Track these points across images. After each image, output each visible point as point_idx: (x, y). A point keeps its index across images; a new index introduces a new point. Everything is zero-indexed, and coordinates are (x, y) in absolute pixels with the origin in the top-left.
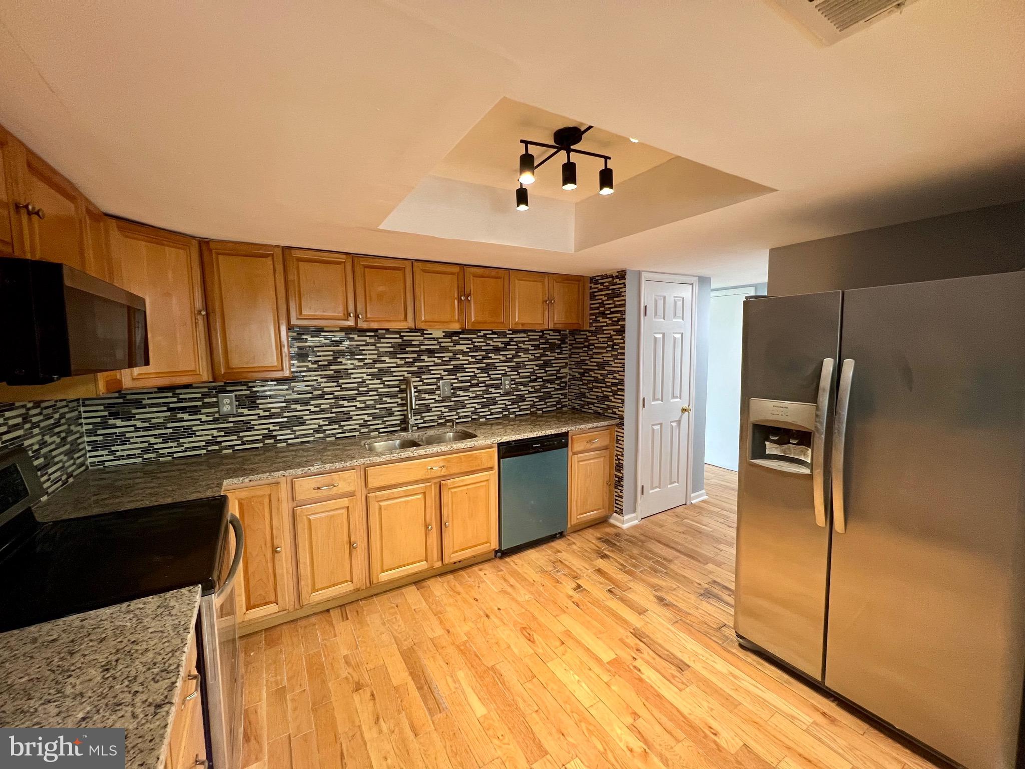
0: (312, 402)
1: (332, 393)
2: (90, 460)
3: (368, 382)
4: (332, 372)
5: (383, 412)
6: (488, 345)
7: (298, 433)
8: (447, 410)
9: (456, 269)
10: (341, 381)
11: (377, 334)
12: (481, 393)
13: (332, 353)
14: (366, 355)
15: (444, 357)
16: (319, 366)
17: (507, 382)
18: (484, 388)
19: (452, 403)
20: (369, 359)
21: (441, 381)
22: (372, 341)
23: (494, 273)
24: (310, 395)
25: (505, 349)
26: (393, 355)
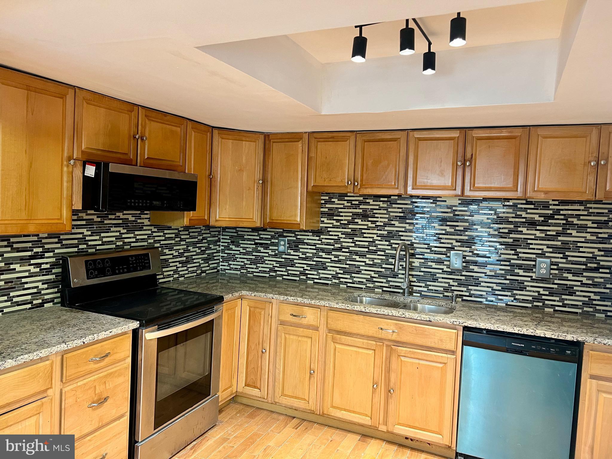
0: (333, 253)
1: (348, 248)
2: (221, 267)
3: (377, 242)
4: (350, 230)
5: (388, 273)
6: (518, 216)
7: (321, 276)
8: (456, 284)
9: (455, 134)
10: (355, 239)
11: (390, 199)
12: (503, 272)
13: (351, 214)
14: (378, 218)
15: (457, 226)
16: (341, 224)
17: (544, 265)
18: (509, 268)
19: (463, 278)
20: (381, 222)
21: (452, 252)
22: (385, 205)
23: (504, 133)
24: (332, 247)
25: (545, 223)
26: (402, 219)
